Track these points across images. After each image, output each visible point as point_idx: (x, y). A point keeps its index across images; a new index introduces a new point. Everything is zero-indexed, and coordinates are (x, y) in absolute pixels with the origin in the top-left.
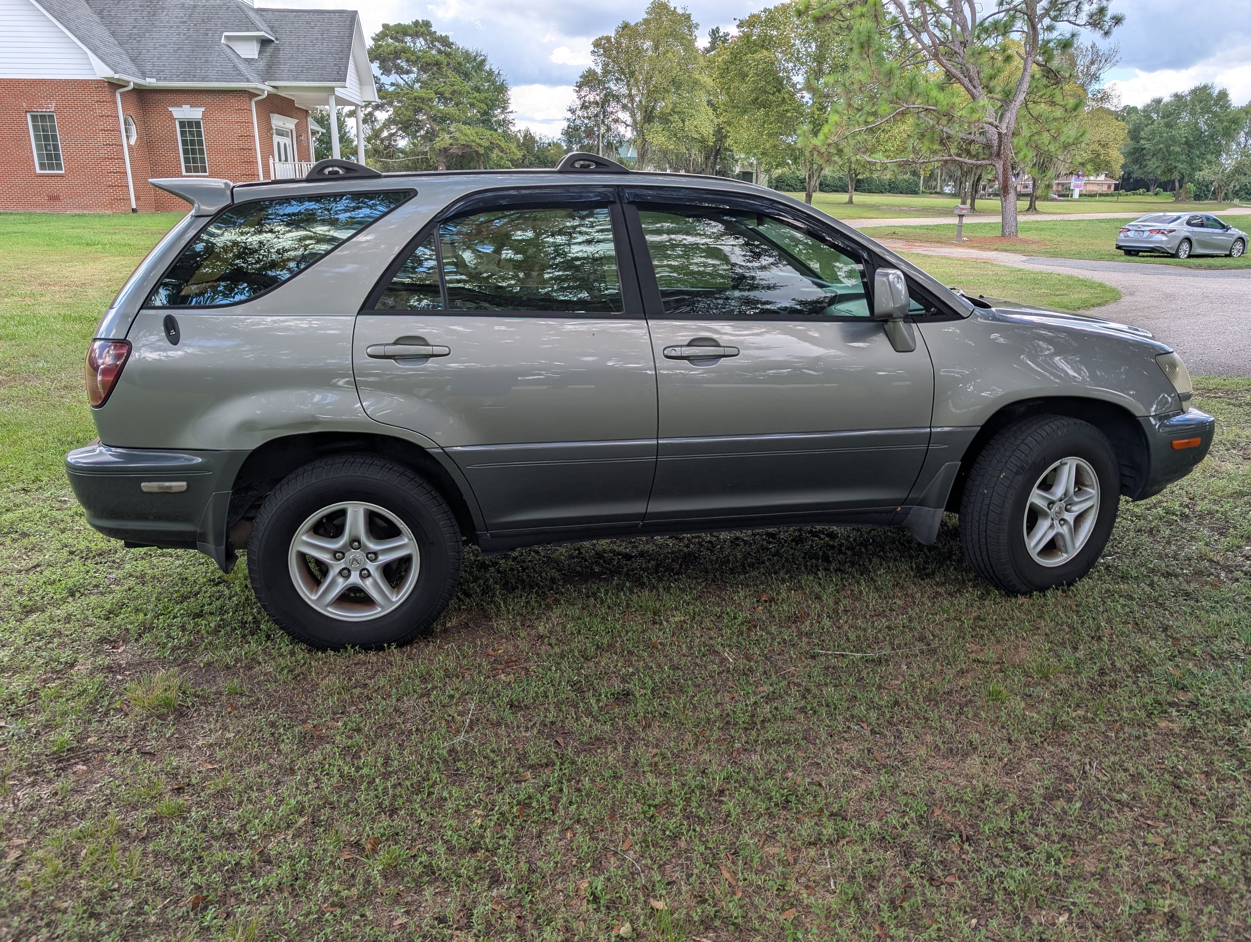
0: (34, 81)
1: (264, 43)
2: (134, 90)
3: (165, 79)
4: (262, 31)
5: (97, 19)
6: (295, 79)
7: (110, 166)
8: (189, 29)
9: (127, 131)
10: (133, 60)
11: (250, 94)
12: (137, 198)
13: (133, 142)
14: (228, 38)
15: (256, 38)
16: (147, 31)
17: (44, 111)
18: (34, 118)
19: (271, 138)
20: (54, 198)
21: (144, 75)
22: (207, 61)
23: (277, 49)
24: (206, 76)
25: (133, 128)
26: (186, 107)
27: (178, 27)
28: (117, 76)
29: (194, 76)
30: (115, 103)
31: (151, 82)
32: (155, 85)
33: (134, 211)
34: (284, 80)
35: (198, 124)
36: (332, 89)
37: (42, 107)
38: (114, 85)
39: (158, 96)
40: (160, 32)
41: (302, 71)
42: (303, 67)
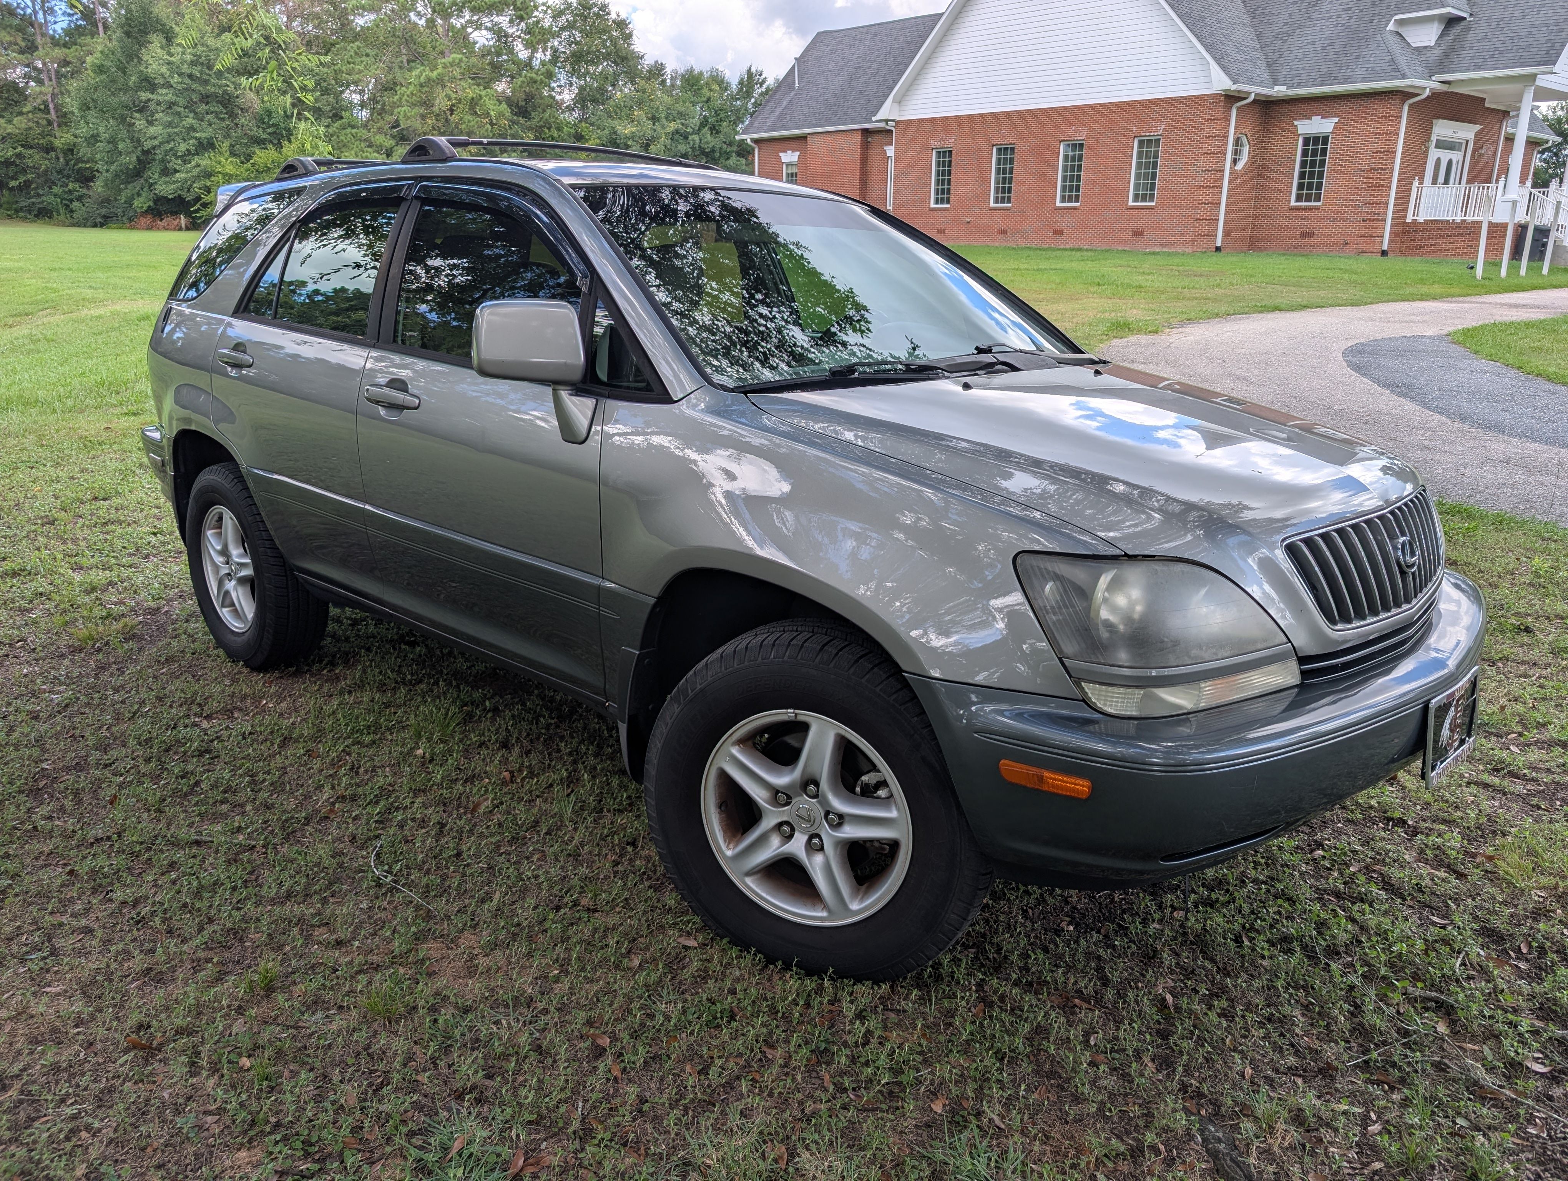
0: (1150, 101)
1: (1451, 22)
2: (1255, 101)
3: (1299, 85)
4: (1448, 6)
5: (1247, 19)
6: (1478, 68)
7: (1204, 196)
8: (1351, 18)
9: (1236, 152)
10: (1269, 66)
11: (1403, 95)
12: (1227, 234)
13: (1239, 166)
14: (1400, 22)
15: (1440, 17)
16: (1299, 27)
17: (1152, 134)
18: (1141, 143)
19: (1426, 154)
20: (1138, 233)
21: (1276, 82)
22: (1358, 57)
23: (1468, 29)
24: (1350, 77)
25: (1246, 150)
26: (1316, 119)
27: (1339, 16)
28: (1234, 87)
29: (1336, 78)
30: (1228, 120)
31: (1280, 90)
32: (1284, 94)
33: (1218, 249)
34: (1460, 71)
35: (1325, 139)
36: (1533, 77)
37: (1150, 129)
38: (1230, 98)
39: (1286, 108)
40: (1315, 25)
41: (1492, 57)
42: (1496, 49)
